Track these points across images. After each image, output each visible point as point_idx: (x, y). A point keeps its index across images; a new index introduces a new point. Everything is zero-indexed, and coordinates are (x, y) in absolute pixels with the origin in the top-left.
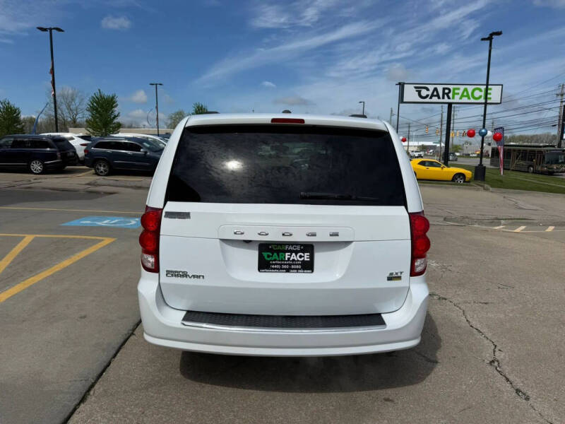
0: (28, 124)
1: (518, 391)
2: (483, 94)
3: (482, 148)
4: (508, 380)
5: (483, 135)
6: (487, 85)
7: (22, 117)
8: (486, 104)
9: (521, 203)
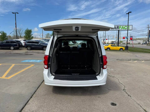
0: (8, 37)
1: (129, 95)
2: (127, 27)
3: (127, 41)
4: (127, 93)
5: (127, 38)
6: (128, 25)
7: (7, 35)
8: (128, 30)
9: (137, 56)
